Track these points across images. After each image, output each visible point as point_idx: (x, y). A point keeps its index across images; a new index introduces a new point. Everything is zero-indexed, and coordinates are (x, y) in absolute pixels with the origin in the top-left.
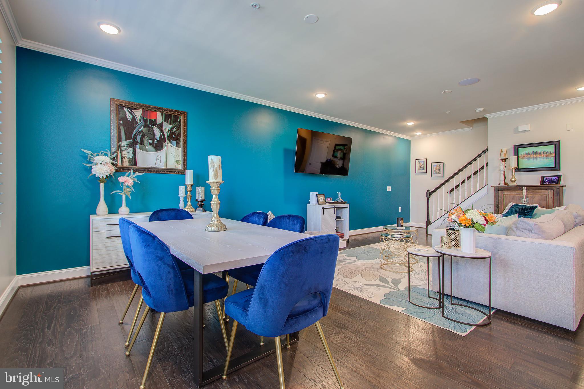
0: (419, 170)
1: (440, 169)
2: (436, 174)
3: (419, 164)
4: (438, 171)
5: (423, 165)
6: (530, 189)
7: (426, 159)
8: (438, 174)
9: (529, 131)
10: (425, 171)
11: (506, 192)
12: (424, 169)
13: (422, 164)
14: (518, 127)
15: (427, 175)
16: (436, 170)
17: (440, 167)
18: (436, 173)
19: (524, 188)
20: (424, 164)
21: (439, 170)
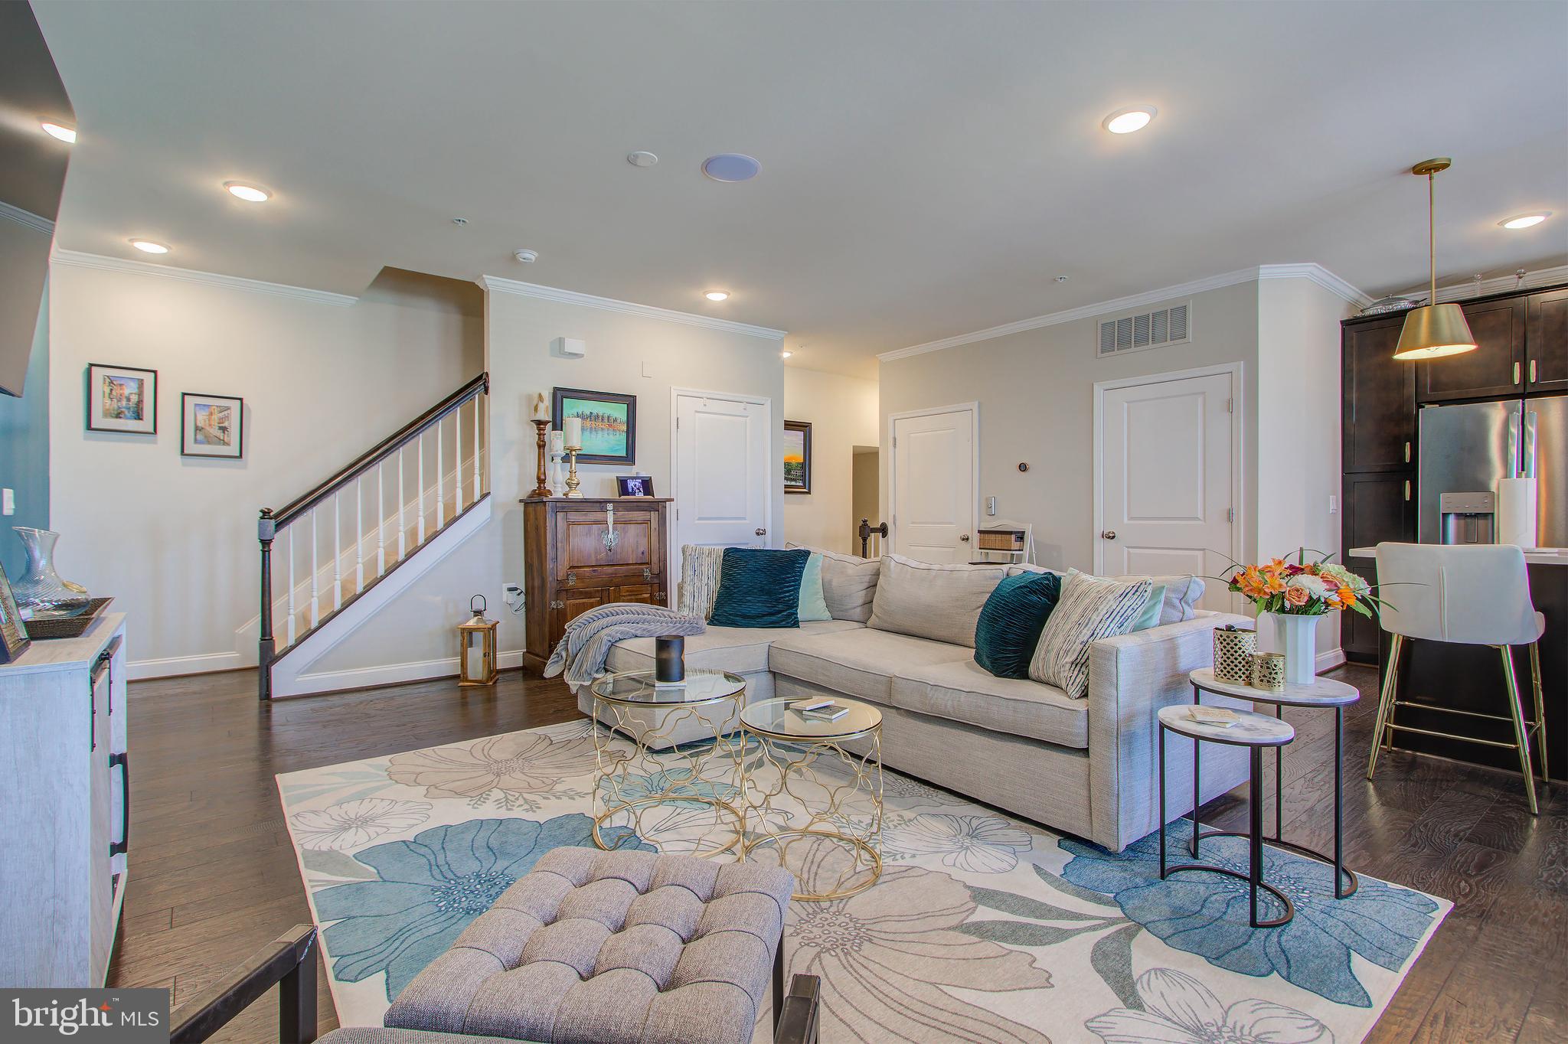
0: (107, 414)
1: (226, 424)
2: (209, 443)
3: (107, 391)
4: (220, 434)
5: (134, 398)
6: (620, 509)
7: (155, 372)
8: (215, 444)
9: (582, 356)
10: (146, 424)
11: (573, 517)
12: (138, 416)
13: (130, 389)
14: (561, 341)
15: (155, 442)
16: (208, 428)
17: (227, 417)
18: (208, 440)
19: (610, 506)
20: (140, 394)
21: (224, 429)
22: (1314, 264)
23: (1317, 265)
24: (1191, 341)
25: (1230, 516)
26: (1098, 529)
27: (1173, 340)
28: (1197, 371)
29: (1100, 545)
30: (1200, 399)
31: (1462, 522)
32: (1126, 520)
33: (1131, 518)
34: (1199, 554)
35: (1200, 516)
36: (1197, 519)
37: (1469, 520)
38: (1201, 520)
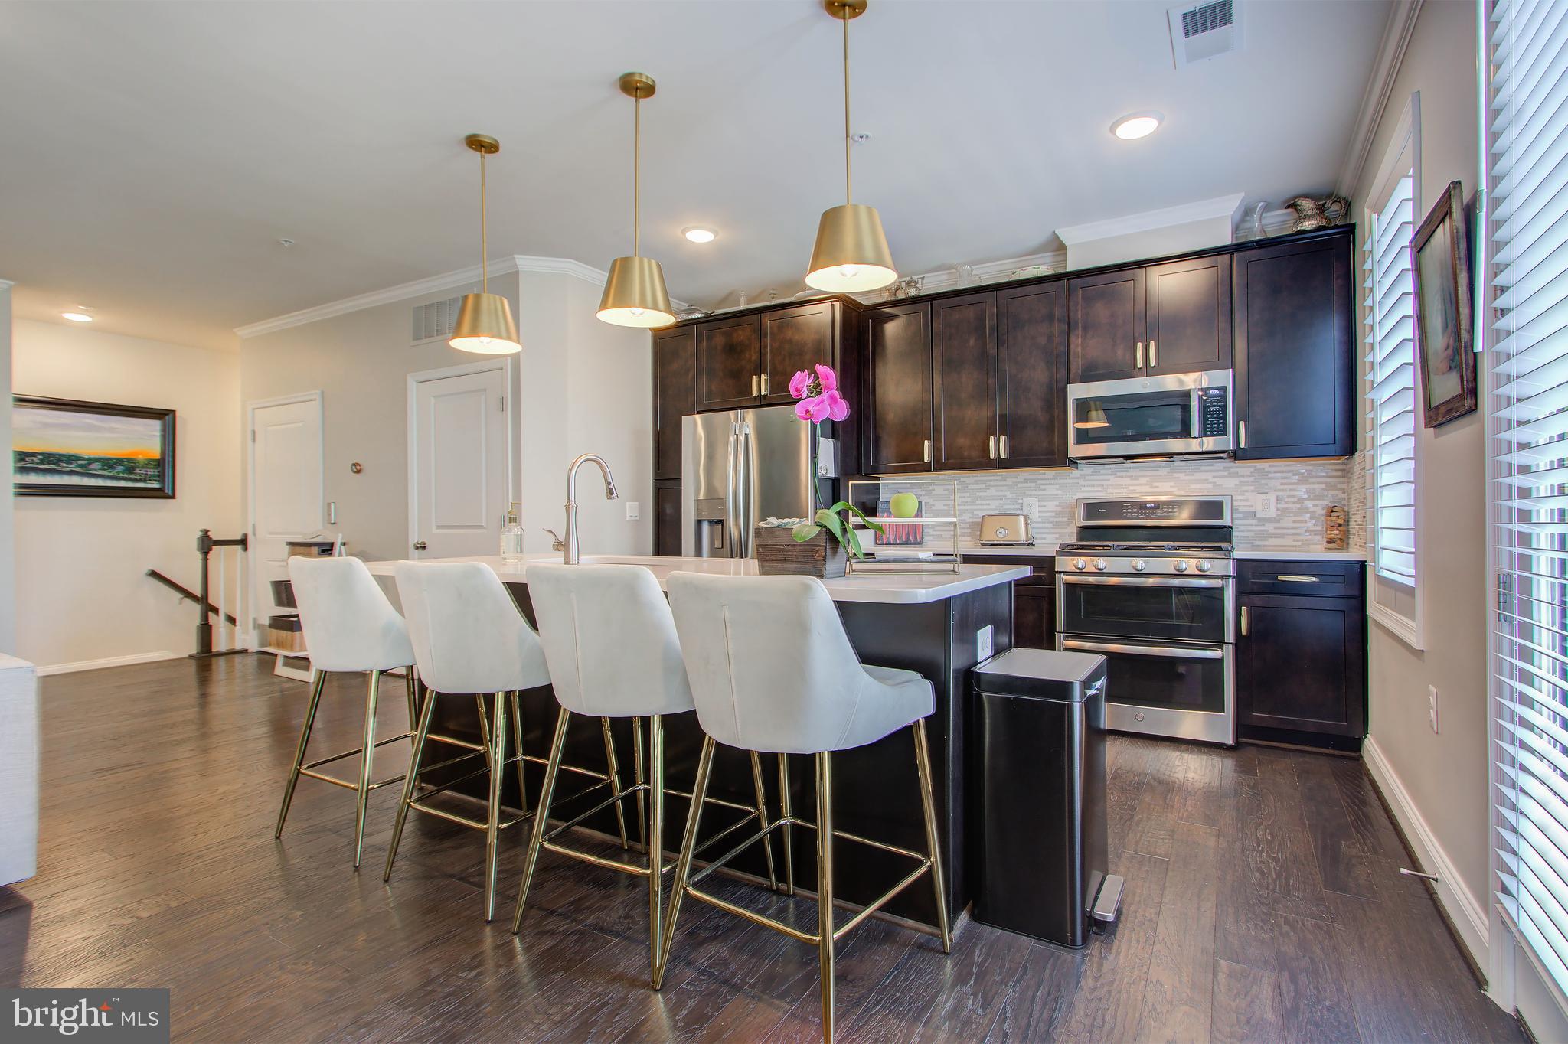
22: (571, 260)
23: (573, 261)
26: (414, 538)
28: (480, 366)
29: (414, 557)
30: (483, 397)
32: (434, 528)
33: (437, 528)
35: (484, 523)
36: (482, 527)
37: (715, 526)
38: (484, 528)
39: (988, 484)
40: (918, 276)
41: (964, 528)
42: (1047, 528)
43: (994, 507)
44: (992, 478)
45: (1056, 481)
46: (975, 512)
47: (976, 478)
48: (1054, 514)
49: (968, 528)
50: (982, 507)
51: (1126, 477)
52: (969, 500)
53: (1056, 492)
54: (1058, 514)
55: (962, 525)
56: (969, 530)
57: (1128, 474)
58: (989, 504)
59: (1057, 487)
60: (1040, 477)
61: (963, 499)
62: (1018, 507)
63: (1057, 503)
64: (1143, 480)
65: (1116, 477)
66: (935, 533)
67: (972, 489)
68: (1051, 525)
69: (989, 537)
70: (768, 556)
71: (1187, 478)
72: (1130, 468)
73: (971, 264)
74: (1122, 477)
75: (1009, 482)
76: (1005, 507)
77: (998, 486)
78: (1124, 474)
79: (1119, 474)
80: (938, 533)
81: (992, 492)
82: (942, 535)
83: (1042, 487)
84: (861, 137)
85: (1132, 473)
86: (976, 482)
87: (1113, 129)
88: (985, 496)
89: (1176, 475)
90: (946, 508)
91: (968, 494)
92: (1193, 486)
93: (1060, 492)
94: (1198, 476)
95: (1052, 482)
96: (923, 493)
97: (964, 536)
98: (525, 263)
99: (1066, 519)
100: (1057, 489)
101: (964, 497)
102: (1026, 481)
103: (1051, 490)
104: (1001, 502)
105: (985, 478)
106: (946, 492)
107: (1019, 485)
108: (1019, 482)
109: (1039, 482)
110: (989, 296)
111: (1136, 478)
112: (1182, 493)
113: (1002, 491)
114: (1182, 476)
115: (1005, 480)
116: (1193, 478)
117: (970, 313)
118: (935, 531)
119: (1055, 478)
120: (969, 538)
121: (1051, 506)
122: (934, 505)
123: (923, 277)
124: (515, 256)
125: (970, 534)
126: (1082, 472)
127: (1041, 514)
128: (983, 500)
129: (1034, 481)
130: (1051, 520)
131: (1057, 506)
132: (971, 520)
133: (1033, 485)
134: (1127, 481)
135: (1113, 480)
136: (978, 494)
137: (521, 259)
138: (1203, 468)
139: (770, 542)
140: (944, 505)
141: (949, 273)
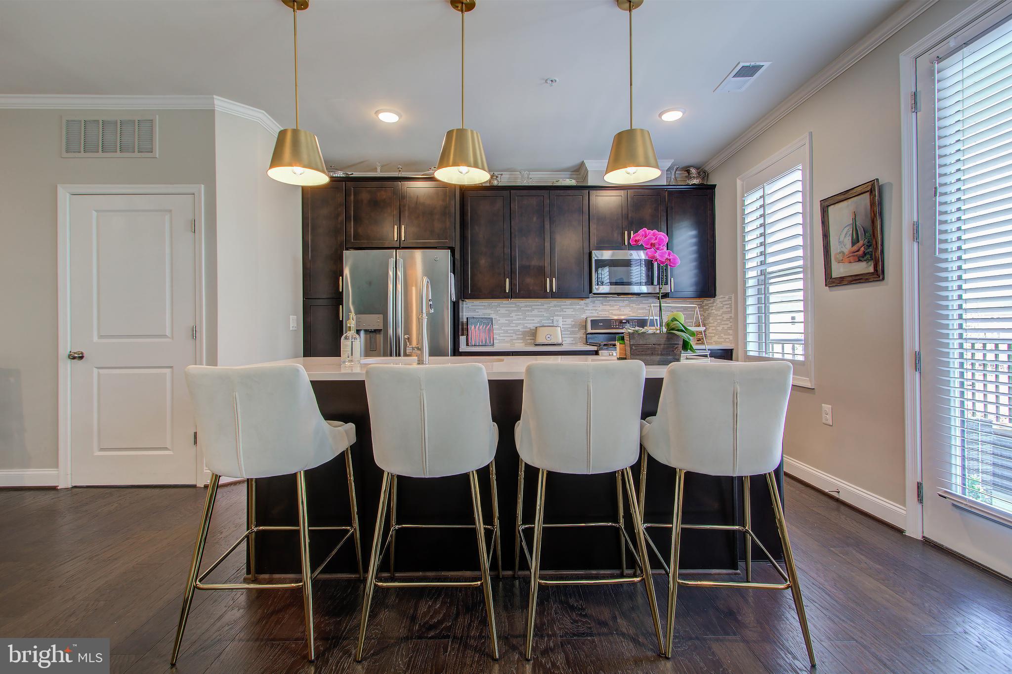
22: (264, 112)
23: (265, 113)
24: (157, 156)
25: (194, 333)
26: (66, 346)
27: (142, 152)
28: (162, 188)
29: (66, 368)
30: (167, 218)
31: (368, 336)
32: (95, 339)
33: (101, 337)
34: (168, 371)
35: (168, 333)
36: (165, 336)
37: (372, 335)
38: (169, 338)
39: (533, 307)
40: (499, 173)
41: (519, 335)
42: (567, 334)
43: (536, 322)
44: (535, 304)
45: (572, 307)
46: (526, 325)
47: (526, 304)
48: (570, 326)
49: (521, 335)
50: (529, 322)
51: (608, 305)
52: (522, 317)
53: (571, 313)
54: (573, 326)
55: (518, 333)
56: (522, 336)
57: (609, 304)
58: (533, 320)
59: (572, 310)
60: (563, 304)
61: (518, 317)
62: (551, 321)
63: (572, 320)
64: (616, 307)
65: (603, 305)
66: (500, 338)
67: (524, 310)
68: (569, 333)
69: (541, 339)
70: (639, 351)
71: (637, 307)
72: (610, 300)
73: (530, 171)
74: (606, 305)
75: (546, 306)
76: (543, 322)
77: (539, 309)
78: (607, 303)
79: (604, 303)
80: (502, 338)
81: (535, 312)
82: (504, 340)
83: (564, 310)
84: (552, 81)
85: (612, 303)
86: (526, 306)
87: (660, 115)
88: (532, 315)
89: (631, 305)
90: (507, 322)
91: (521, 314)
92: (639, 311)
93: (574, 313)
94: (641, 306)
95: (570, 307)
96: (493, 312)
97: (519, 340)
98: (221, 104)
99: (577, 329)
100: (572, 312)
101: (519, 315)
102: (555, 306)
103: (569, 312)
104: (541, 318)
105: (531, 304)
106: (507, 312)
107: (551, 308)
108: (551, 307)
109: (562, 307)
110: (545, 193)
111: (613, 306)
112: (634, 315)
113: (541, 312)
114: (634, 305)
115: (543, 305)
116: (639, 307)
117: (534, 201)
118: (501, 336)
119: (571, 305)
120: (522, 341)
121: (569, 321)
122: (499, 320)
123: (502, 174)
124: (215, 96)
125: (522, 339)
126: (585, 302)
127: (564, 326)
128: (531, 317)
129: (560, 306)
130: (569, 329)
131: (572, 321)
132: (523, 330)
133: (559, 308)
134: (608, 307)
135: (602, 307)
136: (527, 313)
137: (218, 99)
138: (644, 302)
139: (641, 342)
140: (506, 320)
141: (511, 174)
